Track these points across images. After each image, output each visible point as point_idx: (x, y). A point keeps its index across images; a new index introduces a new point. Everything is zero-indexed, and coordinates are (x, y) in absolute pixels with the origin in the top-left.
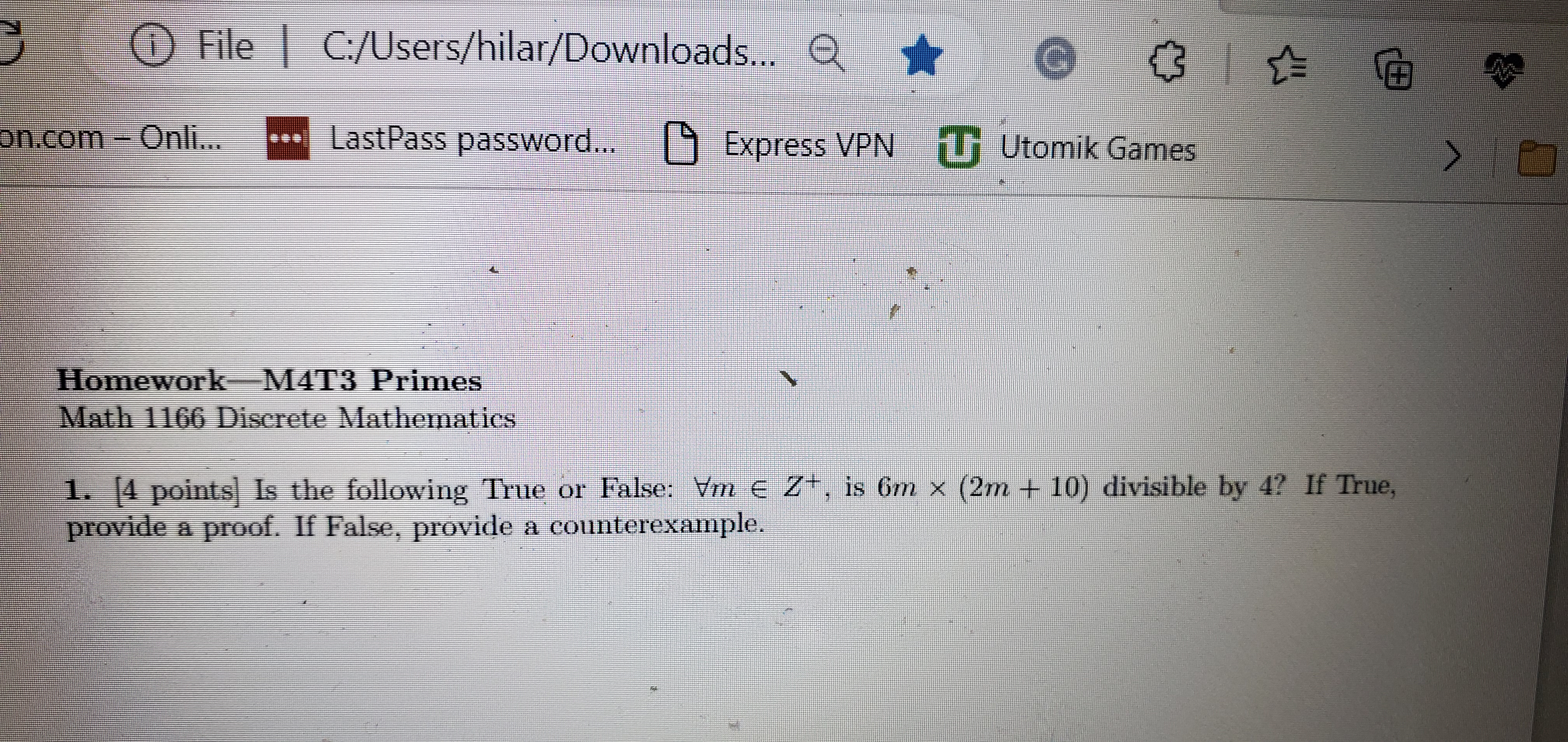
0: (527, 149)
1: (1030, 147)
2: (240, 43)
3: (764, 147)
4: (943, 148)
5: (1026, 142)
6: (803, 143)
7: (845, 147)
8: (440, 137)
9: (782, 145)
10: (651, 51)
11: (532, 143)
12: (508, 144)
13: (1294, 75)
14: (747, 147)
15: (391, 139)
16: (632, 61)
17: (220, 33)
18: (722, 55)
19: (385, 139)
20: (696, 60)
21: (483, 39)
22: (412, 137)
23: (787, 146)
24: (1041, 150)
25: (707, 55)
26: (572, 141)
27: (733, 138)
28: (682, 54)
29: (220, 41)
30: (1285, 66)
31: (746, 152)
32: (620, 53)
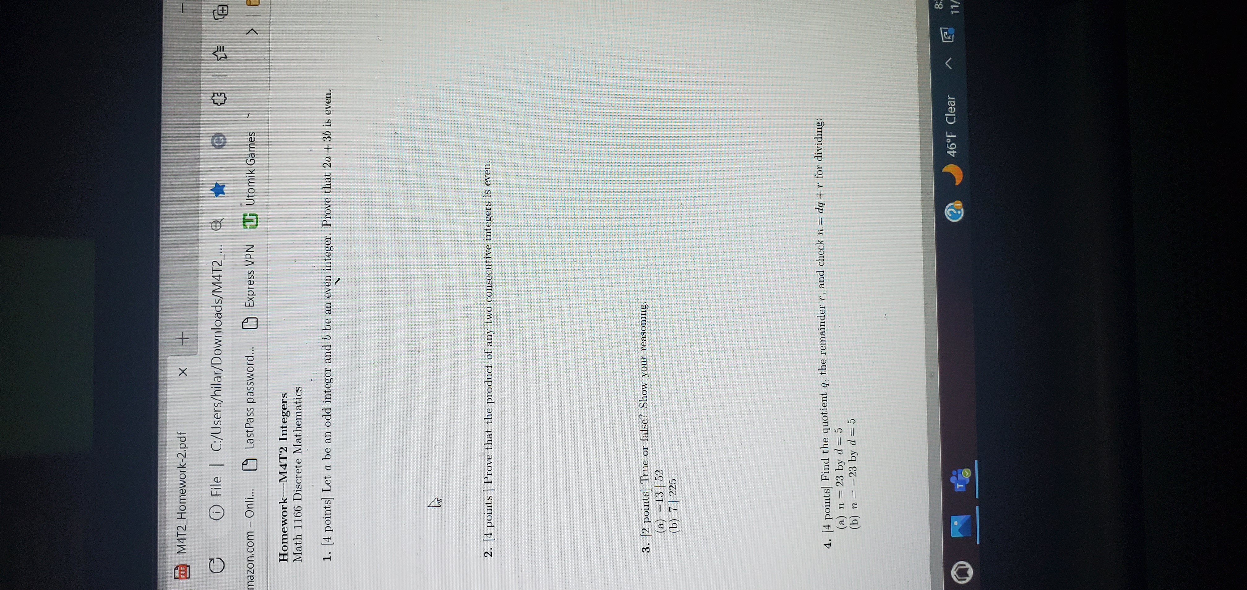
0: (253, 379)
1: (250, 195)
2: (216, 482)
3: (251, 293)
4: (251, 227)
5: (249, 196)
6: (249, 279)
7: (251, 263)
8: (249, 410)
9: (250, 286)
10: (217, 334)
11: (251, 377)
12: (251, 386)
13: (223, 51)
14: (251, 299)
15: (250, 427)
16: (221, 341)
17: (212, 488)
18: (218, 309)
19: (250, 429)
20: (220, 318)
21: (214, 394)
22: (249, 420)
23: (250, 285)
24: (251, 191)
25: (218, 313)
26: (250, 363)
27: (247, 305)
28: (218, 323)
29: (215, 488)
30: (220, 54)
31: (252, 299)
32: (218, 345)
